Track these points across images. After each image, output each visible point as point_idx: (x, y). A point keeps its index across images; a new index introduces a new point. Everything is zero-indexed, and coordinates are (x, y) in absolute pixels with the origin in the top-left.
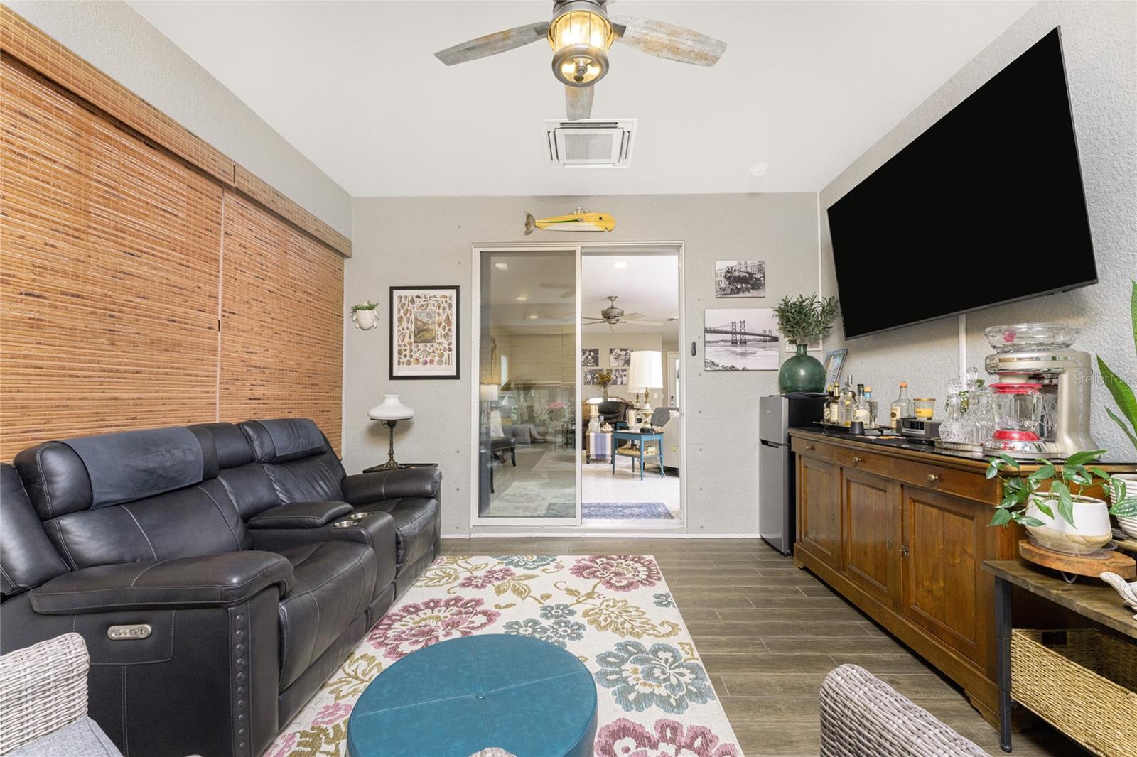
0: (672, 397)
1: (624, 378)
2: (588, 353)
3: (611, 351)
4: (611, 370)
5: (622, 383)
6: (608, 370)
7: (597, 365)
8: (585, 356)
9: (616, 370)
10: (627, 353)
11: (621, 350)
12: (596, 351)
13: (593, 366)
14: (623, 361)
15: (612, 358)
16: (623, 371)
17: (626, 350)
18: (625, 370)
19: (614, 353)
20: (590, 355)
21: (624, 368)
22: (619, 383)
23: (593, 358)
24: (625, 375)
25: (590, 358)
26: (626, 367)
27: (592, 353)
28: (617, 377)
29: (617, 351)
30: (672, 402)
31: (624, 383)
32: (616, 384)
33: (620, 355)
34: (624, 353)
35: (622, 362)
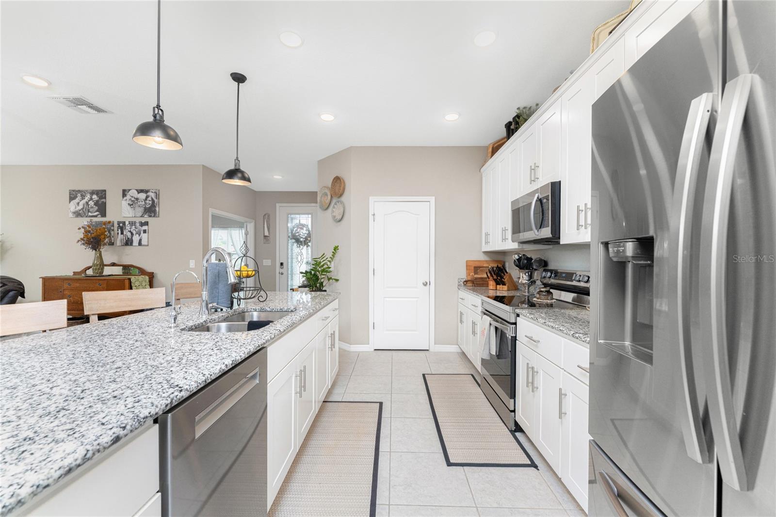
0: (282, 264)
1: (144, 236)
2: (88, 197)
3: (124, 193)
4: (124, 223)
5: (140, 244)
6: (119, 223)
7: (104, 214)
8: (84, 201)
9: (132, 224)
10: (147, 197)
11: (140, 191)
12: (102, 194)
13: (96, 216)
14: (142, 209)
15: (125, 203)
16: (142, 224)
17: (146, 192)
18: (146, 223)
19: (128, 197)
20: (91, 199)
21: (143, 220)
22: (136, 243)
23: (96, 204)
24: (145, 231)
25: (91, 203)
26: (146, 218)
27: (95, 197)
28: (132, 234)
29: (133, 193)
30: (282, 271)
31: (143, 243)
32: (131, 244)
33: (137, 199)
34: (142, 196)
35: (140, 211)
